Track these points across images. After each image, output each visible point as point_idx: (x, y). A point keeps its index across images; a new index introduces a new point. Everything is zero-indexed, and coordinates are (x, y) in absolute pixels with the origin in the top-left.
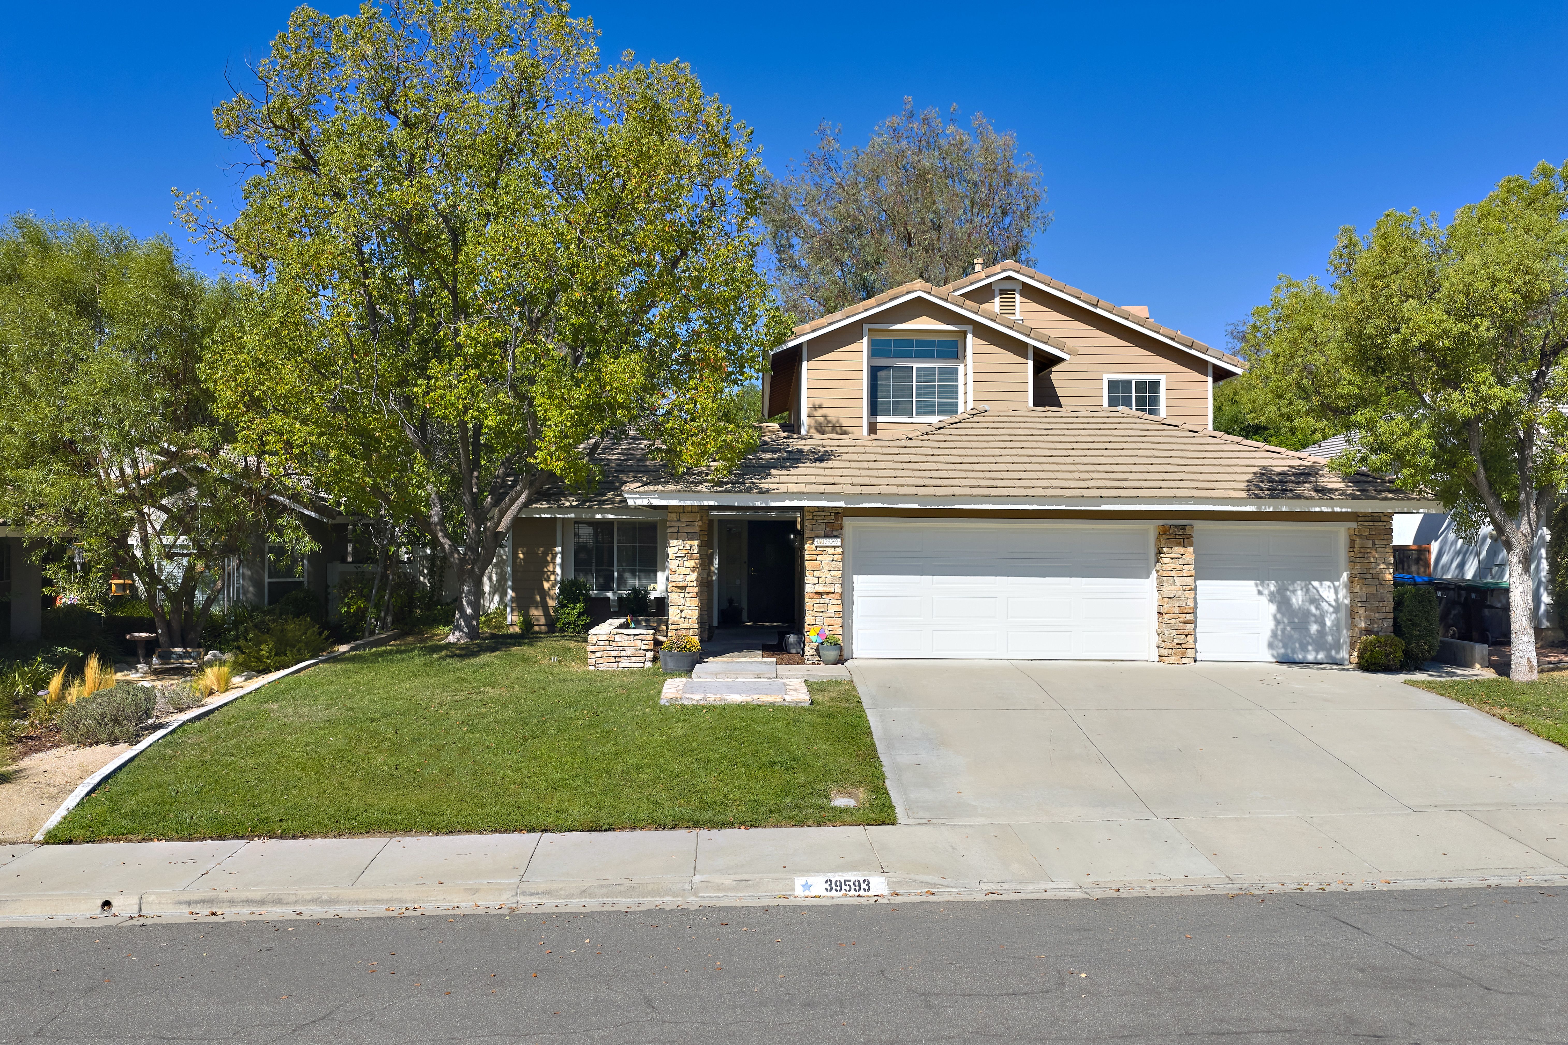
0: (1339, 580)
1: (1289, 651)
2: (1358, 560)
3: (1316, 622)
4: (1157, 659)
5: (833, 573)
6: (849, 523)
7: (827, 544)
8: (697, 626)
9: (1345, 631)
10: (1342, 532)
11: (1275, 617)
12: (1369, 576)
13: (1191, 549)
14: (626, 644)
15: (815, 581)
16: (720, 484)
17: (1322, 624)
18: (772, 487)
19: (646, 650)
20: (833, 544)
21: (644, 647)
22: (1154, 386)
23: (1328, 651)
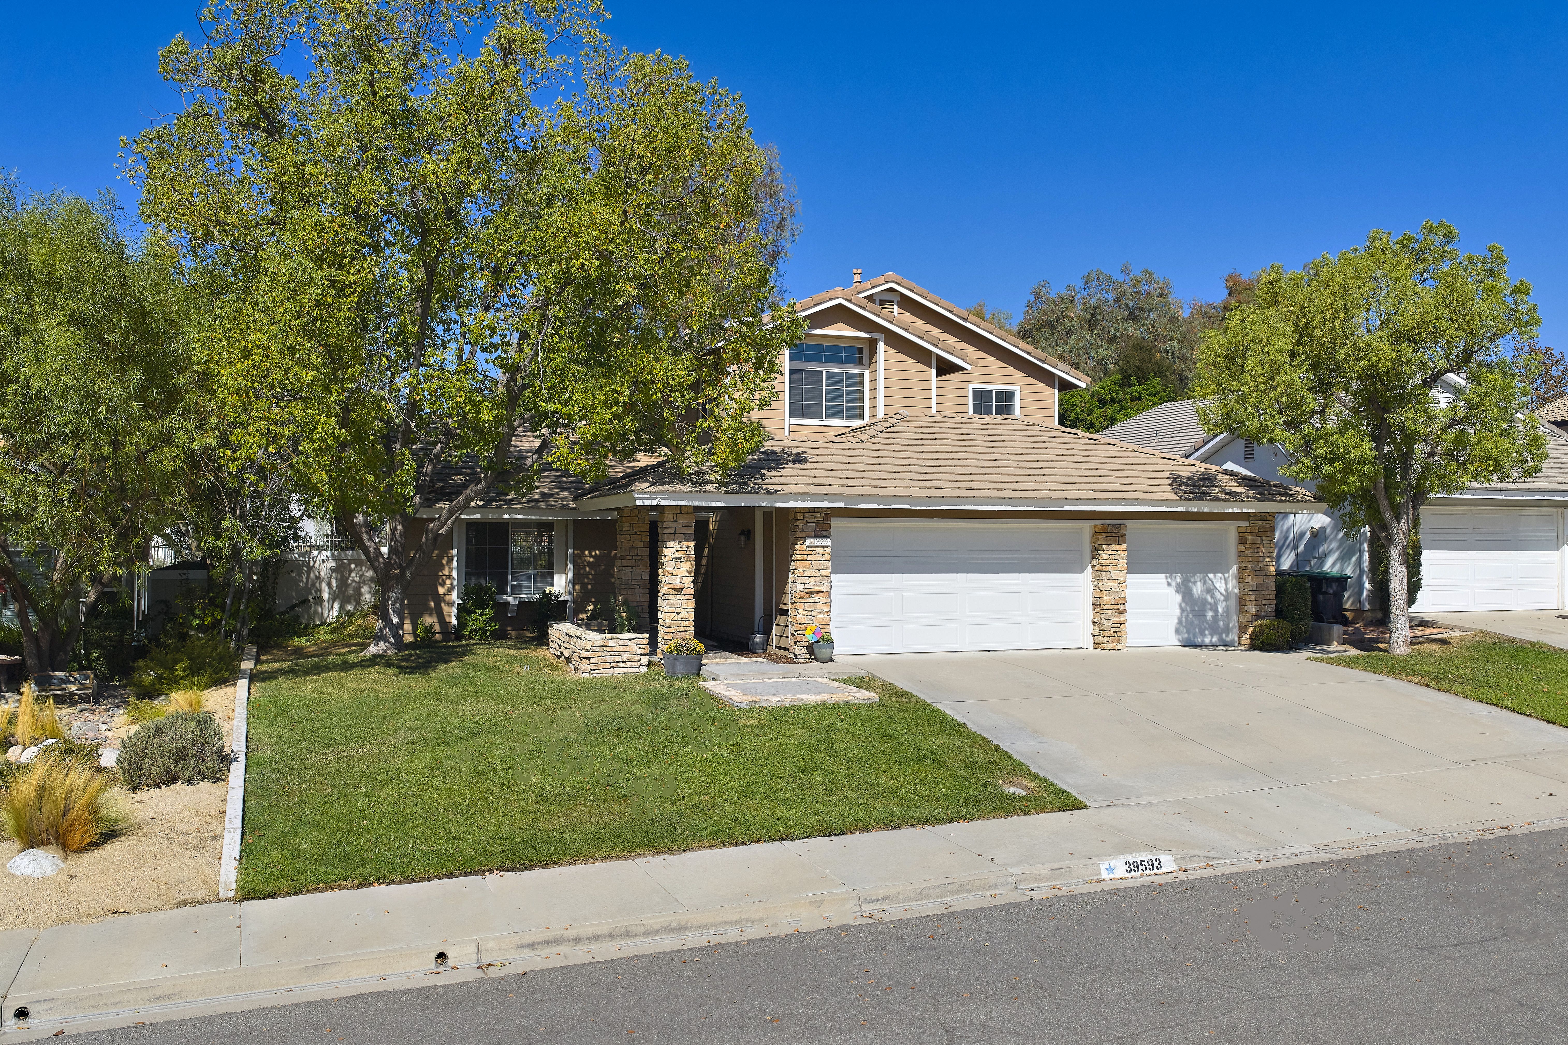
0: (1228, 572)
1: (1191, 636)
2: (1249, 554)
3: (1211, 610)
4: (1092, 646)
5: (822, 573)
6: (835, 523)
7: (818, 544)
8: (693, 629)
9: (1235, 617)
10: (1231, 530)
11: (1180, 605)
12: (1258, 568)
13: (1125, 546)
14: (621, 649)
15: (806, 580)
16: (727, 485)
17: (1216, 611)
18: (777, 488)
19: (641, 655)
20: (824, 544)
21: (639, 652)
22: (1011, 395)
23: (1220, 635)
